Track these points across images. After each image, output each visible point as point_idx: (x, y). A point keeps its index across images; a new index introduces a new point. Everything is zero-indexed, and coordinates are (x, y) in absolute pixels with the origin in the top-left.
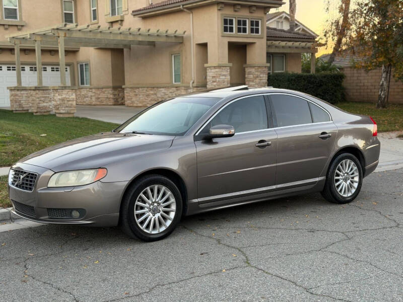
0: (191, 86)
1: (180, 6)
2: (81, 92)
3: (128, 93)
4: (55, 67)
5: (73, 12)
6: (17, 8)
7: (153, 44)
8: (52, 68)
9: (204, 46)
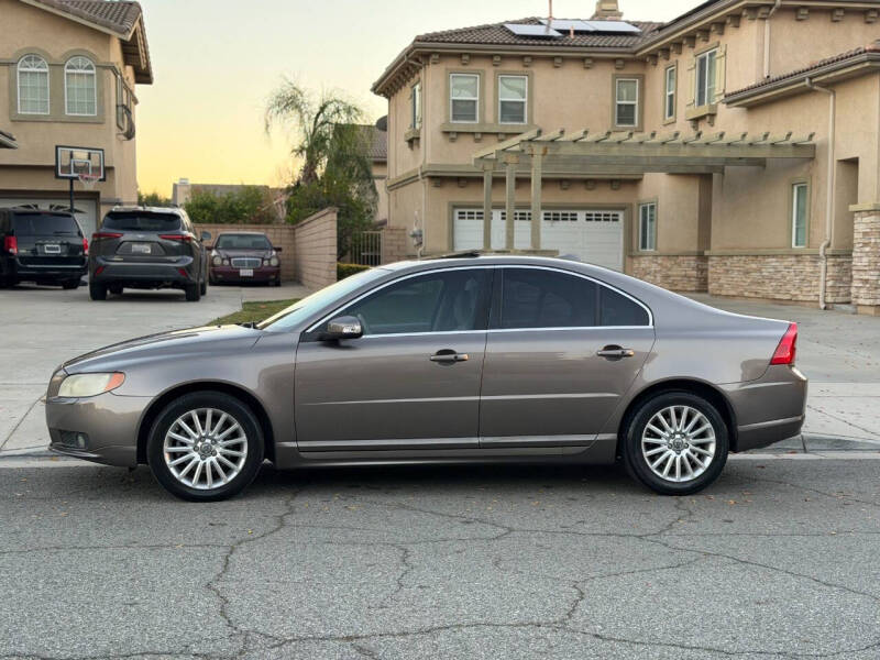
0: (821, 253)
1: (804, 80)
2: (639, 264)
3: (714, 268)
4: (594, 212)
5: (636, 102)
6: (525, 100)
7: (761, 163)
8: (588, 215)
9: (852, 163)
